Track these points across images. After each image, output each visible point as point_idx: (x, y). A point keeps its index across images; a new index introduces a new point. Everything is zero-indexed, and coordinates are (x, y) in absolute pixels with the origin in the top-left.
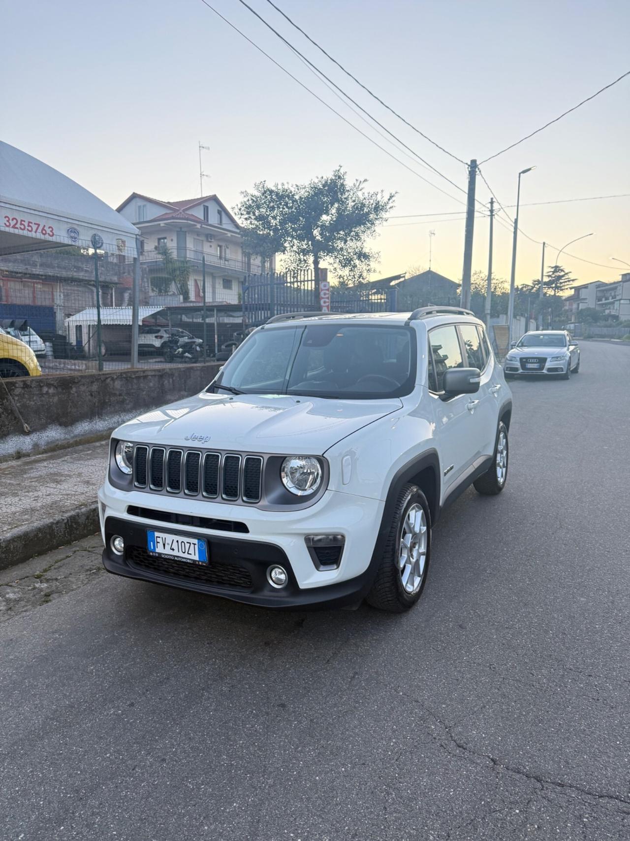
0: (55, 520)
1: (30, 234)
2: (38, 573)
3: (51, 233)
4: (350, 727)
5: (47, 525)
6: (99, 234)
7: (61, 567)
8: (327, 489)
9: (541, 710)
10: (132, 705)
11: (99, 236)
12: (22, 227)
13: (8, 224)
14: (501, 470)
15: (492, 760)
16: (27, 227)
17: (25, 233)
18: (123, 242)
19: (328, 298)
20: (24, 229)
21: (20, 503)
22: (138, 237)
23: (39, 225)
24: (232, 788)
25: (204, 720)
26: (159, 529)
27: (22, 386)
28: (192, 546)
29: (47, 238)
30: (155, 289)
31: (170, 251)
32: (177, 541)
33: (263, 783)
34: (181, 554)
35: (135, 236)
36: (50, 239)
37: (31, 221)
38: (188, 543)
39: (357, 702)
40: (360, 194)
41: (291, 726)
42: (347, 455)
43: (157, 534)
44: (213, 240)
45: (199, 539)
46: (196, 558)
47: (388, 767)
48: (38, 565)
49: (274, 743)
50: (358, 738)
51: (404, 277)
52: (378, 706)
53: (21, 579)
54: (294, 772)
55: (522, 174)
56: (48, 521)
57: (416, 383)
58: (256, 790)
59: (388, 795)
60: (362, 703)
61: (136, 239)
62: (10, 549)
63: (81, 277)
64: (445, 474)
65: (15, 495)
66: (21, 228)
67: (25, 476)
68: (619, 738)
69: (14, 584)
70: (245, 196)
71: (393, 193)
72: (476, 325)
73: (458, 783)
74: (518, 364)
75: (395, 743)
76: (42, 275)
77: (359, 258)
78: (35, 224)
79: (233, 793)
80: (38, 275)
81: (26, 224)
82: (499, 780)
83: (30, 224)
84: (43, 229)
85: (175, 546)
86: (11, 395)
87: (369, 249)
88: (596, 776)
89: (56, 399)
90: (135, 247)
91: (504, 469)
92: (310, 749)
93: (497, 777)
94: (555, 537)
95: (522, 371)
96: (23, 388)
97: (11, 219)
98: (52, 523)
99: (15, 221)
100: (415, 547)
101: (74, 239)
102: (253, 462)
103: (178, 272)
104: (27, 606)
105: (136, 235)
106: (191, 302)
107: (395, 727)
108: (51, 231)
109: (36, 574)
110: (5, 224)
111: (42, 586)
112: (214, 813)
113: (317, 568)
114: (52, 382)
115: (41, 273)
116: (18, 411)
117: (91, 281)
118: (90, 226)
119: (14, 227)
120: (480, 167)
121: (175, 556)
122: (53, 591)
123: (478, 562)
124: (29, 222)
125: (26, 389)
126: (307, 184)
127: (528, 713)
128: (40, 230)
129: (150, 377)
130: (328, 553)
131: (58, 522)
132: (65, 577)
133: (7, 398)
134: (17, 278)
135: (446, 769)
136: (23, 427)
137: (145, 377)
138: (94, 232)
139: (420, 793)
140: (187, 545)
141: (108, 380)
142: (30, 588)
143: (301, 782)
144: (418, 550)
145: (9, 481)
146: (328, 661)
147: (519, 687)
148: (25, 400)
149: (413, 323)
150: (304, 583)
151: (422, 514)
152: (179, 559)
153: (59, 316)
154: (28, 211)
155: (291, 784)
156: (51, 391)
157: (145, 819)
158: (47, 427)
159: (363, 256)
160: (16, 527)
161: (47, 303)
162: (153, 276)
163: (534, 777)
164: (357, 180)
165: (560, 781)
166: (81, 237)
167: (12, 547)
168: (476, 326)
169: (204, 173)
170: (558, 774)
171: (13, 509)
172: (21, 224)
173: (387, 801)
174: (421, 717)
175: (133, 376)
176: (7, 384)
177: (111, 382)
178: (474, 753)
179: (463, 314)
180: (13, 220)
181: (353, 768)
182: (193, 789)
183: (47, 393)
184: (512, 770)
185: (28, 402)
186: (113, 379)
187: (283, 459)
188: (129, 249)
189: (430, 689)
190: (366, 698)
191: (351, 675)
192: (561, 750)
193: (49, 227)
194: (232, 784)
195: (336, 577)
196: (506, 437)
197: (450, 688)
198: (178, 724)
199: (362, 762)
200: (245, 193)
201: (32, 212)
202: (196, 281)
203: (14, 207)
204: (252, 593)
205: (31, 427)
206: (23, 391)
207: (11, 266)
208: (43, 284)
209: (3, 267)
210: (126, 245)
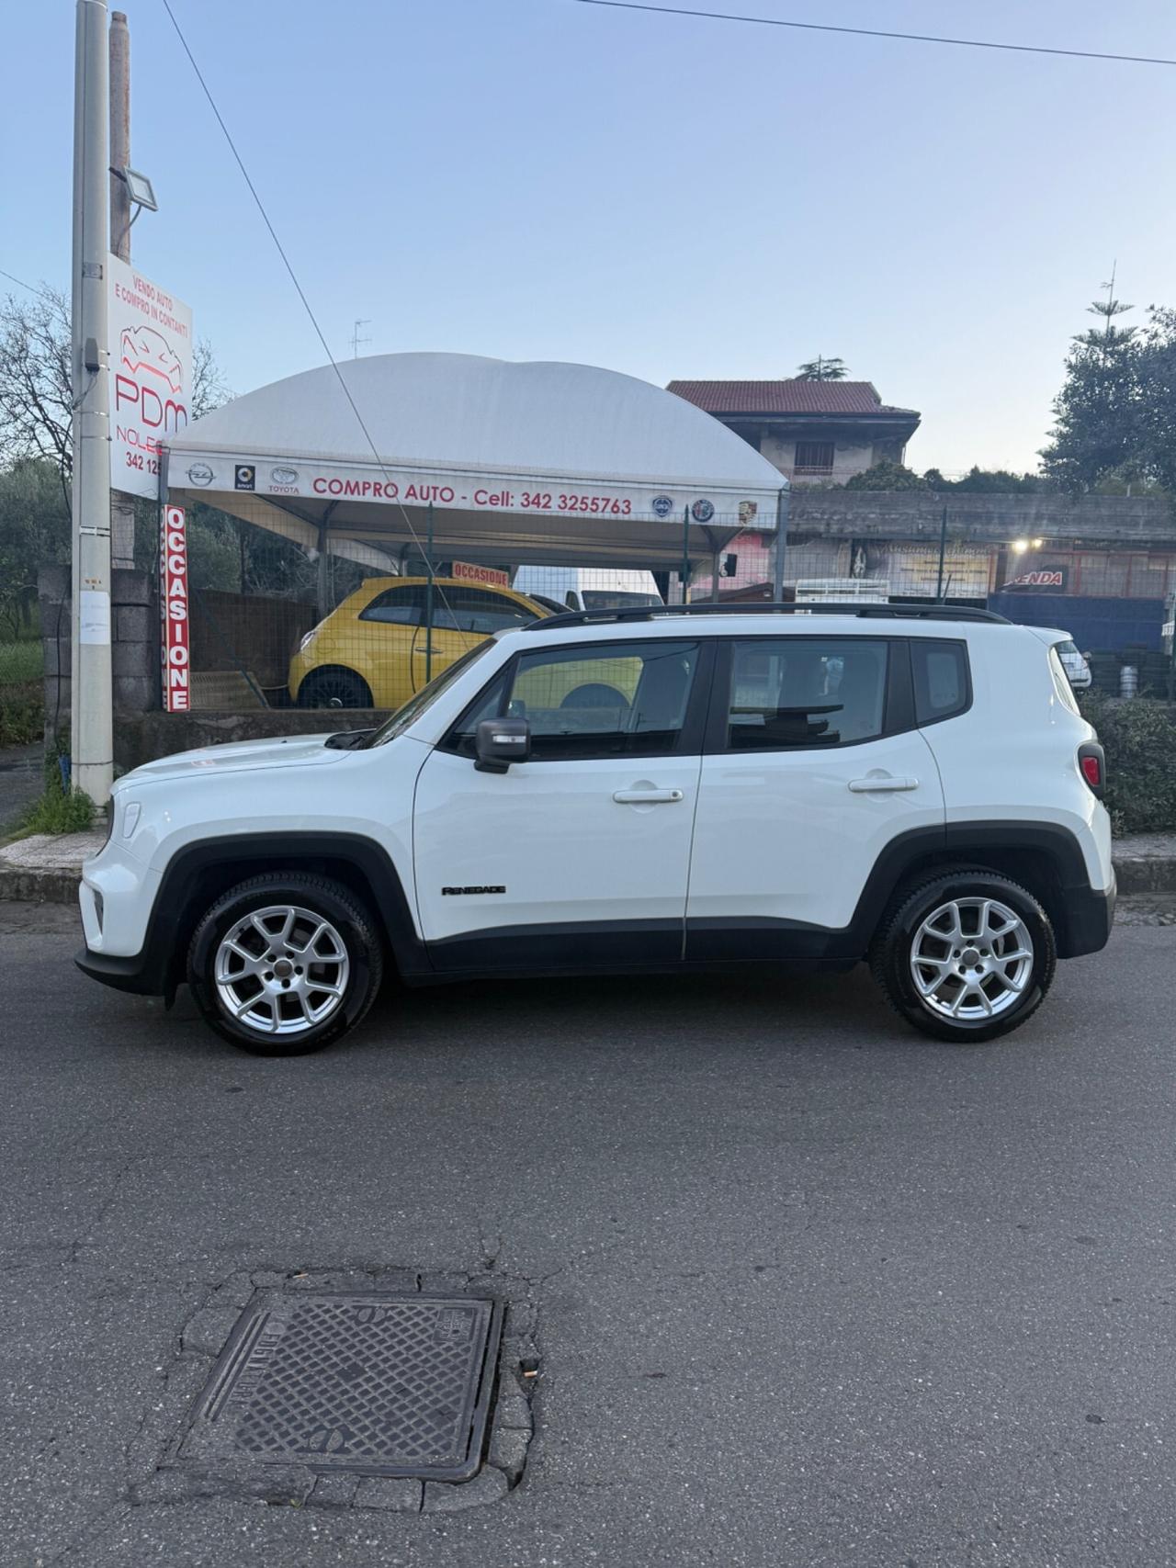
1: (594, 515)
3: (626, 510)
6: (709, 499)
11: (708, 503)
12: (584, 506)
13: (563, 505)
16: (590, 506)
17: (588, 514)
20: (586, 510)
22: (783, 493)
23: (608, 500)
29: (621, 516)
35: (778, 494)
36: (626, 517)
37: (597, 496)
61: (780, 496)
66: (581, 509)
76: (1146, 542)
78: (602, 499)
80: (1140, 541)
81: (589, 502)
83: (596, 501)
84: (615, 505)
90: (775, 511)
97: (569, 497)
99: (574, 500)
105: (780, 491)
108: (627, 506)
110: (559, 506)
115: (1144, 538)
118: (692, 489)
119: (572, 508)
124: (594, 499)
128: (608, 509)
134: (1099, 549)
138: (698, 498)
154: (594, 483)
161: (1153, 593)
172: (582, 503)
180: (571, 498)
188: (763, 515)
193: (625, 502)
201: (600, 483)
203: (574, 482)
207: (1088, 530)
208: (1149, 557)
209: (1073, 530)
210: (758, 509)
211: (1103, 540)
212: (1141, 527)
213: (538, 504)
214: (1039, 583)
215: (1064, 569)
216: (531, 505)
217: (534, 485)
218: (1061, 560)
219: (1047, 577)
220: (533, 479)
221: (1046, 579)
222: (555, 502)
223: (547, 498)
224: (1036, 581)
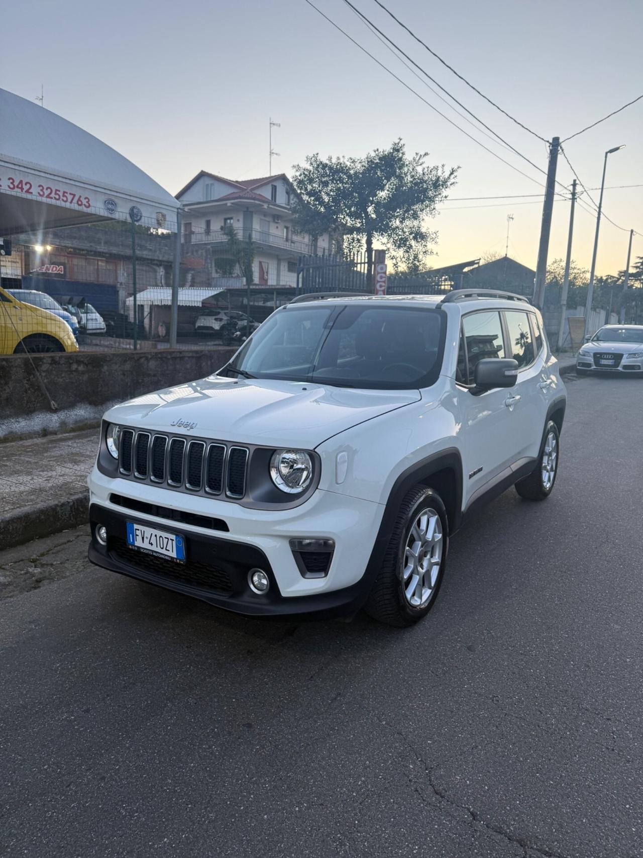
0: (60, 502)
1: (63, 204)
2: (34, 556)
3: (87, 204)
4: (317, 757)
5: (51, 507)
6: (139, 206)
7: (59, 551)
8: (317, 488)
9: (543, 757)
10: (87, 711)
11: (139, 209)
12: (57, 197)
13: (42, 193)
14: (547, 474)
15: (472, 814)
16: (62, 197)
17: (59, 203)
18: (164, 216)
19: (384, 282)
20: (58, 199)
21: (31, 482)
22: (179, 210)
23: (74, 195)
24: (167, 820)
25: (159, 735)
26: (139, 521)
27: (50, 362)
28: (170, 542)
29: (85, 210)
30: (219, 270)
31: (235, 232)
32: (156, 536)
33: (203, 817)
34: (159, 550)
35: (176, 210)
36: (89, 210)
37: (65, 190)
38: (166, 538)
39: (333, 729)
40: (419, 169)
41: (252, 751)
42: (344, 451)
43: (136, 526)
44: (279, 221)
45: (176, 535)
46: (174, 555)
47: (349, 811)
48: (36, 548)
49: (228, 769)
50: (324, 772)
51: (478, 263)
52: (354, 735)
53: (15, 562)
54: (241, 807)
55: (609, 154)
56: (52, 502)
57: (441, 374)
58: (194, 824)
59: (341, 846)
60: (338, 730)
61: (178, 213)
62: (9, 530)
63: (144, 256)
64: (471, 476)
65: (29, 473)
66: (55, 198)
67: (45, 455)
68: (630, 800)
69: (7, 567)
70: (297, 171)
71: (455, 168)
72: (527, 312)
73: (426, 839)
74: (591, 360)
75: (364, 782)
76: (106, 253)
77: (415, 238)
78: (70, 194)
79: (167, 826)
80: (103, 253)
81: (61, 194)
82: (475, 840)
83: (65, 194)
84: (79, 200)
85: (153, 540)
86: (38, 370)
87: (426, 228)
88: (593, 847)
89: (86, 377)
90: (176, 221)
91: (552, 474)
92: (265, 780)
93: (473, 837)
94: (598, 553)
95: (595, 367)
96: (51, 364)
97: (45, 188)
98: (57, 505)
99: (49, 191)
100: (426, 556)
101: (112, 211)
102: (239, 452)
103: (242, 254)
104: (14, 591)
105: (178, 209)
106: (256, 285)
107: (368, 762)
108: (88, 202)
109: (32, 558)
110: (39, 193)
111: (35, 571)
112: (139, 847)
113: (303, 575)
114: (82, 359)
115: (104, 251)
116: (45, 388)
117: (154, 260)
118: (128, 197)
119: (48, 197)
120: (563, 145)
121: (153, 551)
122: (45, 577)
123: (505, 575)
124: (64, 192)
125: (54, 365)
126: (363, 157)
127: (526, 759)
128: (75, 200)
129: (187, 358)
130: (315, 559)
131: (63, 505)
132: (61, 563)
133: (34, 375)
134: (83, 255)
135: (416, 820)
136: (50, 404)
137: (182, 358)
138: (133, 204)
139: (379, 847)
140: (165, 541)
141: (142, 360)
142: (23, 572)
143: (246, 820)
144: (429, 560)
145: (27, 459)
146: (312, 677)
147: (522, 726)
148: (53, 377)
149: (445, 307)
150: (286, 591)
151: (437, 520)
152: (158, 555)
153: (122, 293)
154: (64, 180)
155: (234, 822)
156: (81, 368)
157: (63, 847)
158: (76, 405)
159: (420, 236)
160: (18, 507)
161: (110, 281)
162: (217, 257)
163: (517, 841)
164: (417, 154)
165: (547, 849)
166: (119, 209)
167: (11, 528)
168: (527, 314)
169: (273, 151)
170: (547, 840)
171: (22, 488)
172: (56, 194)
173: (338, 853)
174: (400, 753)
175: (169, 357)
176: (35, 359)
177: (146, 362)
178: (453, 804)
179: (514, 300)
180: (47, 189)
181: (308, 808)
182: (125, 816)
183: (77, 370)
184: (493, 828)
185: (56, 379)
186: (147, 359)
187: (271, 452)
188: (169, 223)
189: (418, 720)
190: (343, 725)
191: (333, 696)
192: (556, 809)
193: (86, 198)
194: (170, 815)
195: (323, 587)
196: (556, 438)
197: (441, 720)
198: (130, 737)
199: (320, 802)
200: (297, 168)
201: (68, 181)
202: (260, 263)
203: (49, 177)
204: (231, 597)
205: (58, 405)
206: (51, 367)
207: (75, 244)
208: (107, 262)
209: (68, 243)
210: (168, 218)
211: (83, 250)
212: (102, 244)
213: (22, 189)
214: (50, 271)
215: (64, 264)
216: (16, 189)
217: (17, 172)
218: (62, 259)
219: (54, 269)
220: (17, 168)
221: (54, 270)
222: (35, 190)
223: (28, 186)
224: (49, 270)
